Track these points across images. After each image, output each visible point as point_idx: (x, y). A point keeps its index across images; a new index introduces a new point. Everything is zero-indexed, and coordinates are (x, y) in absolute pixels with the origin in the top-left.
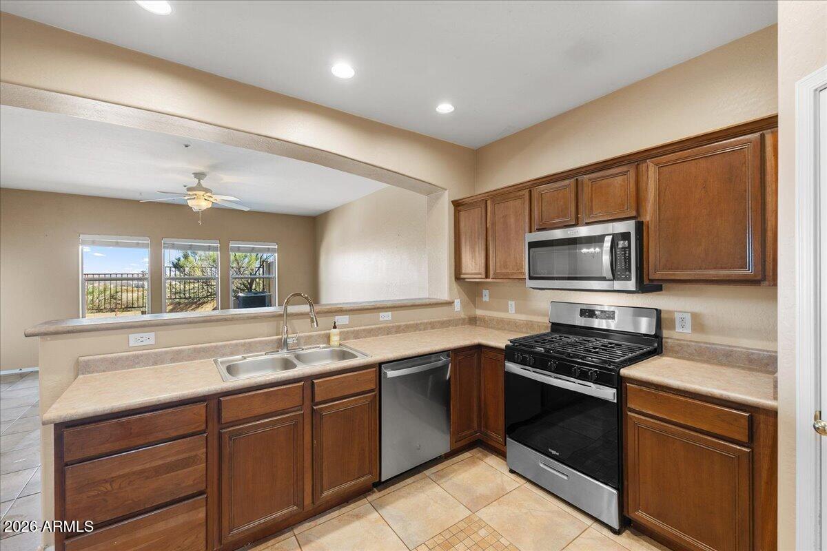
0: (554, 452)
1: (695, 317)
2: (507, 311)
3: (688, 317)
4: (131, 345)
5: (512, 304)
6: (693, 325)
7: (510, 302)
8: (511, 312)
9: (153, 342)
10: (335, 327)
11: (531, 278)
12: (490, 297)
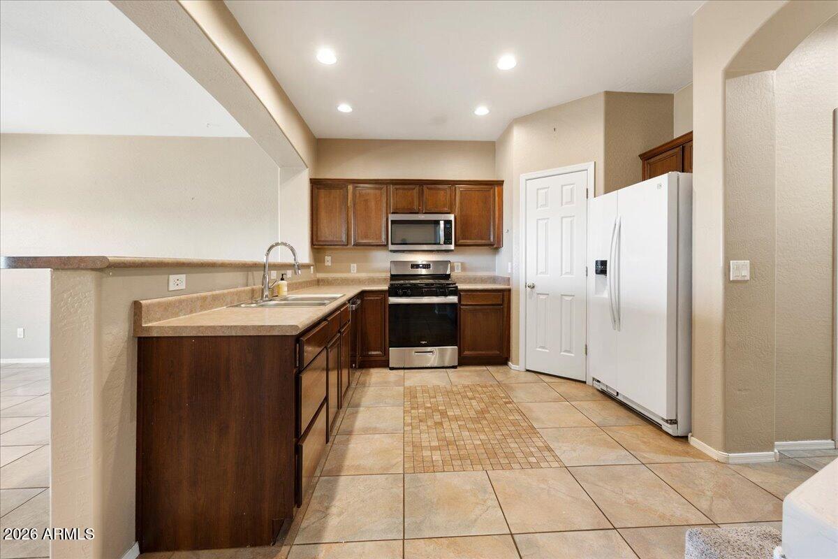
0: (423, 342)
1: (462, 264)
2: (349, 271)
3: (460, 264)
4: (170, 289)
5: (354, 266)
6: (462, 268)
7: (352, 265)
8: (354, 271)
9: (184, 288)
10: (282, 279)
11: (392, 244)
12: (332, 262)
